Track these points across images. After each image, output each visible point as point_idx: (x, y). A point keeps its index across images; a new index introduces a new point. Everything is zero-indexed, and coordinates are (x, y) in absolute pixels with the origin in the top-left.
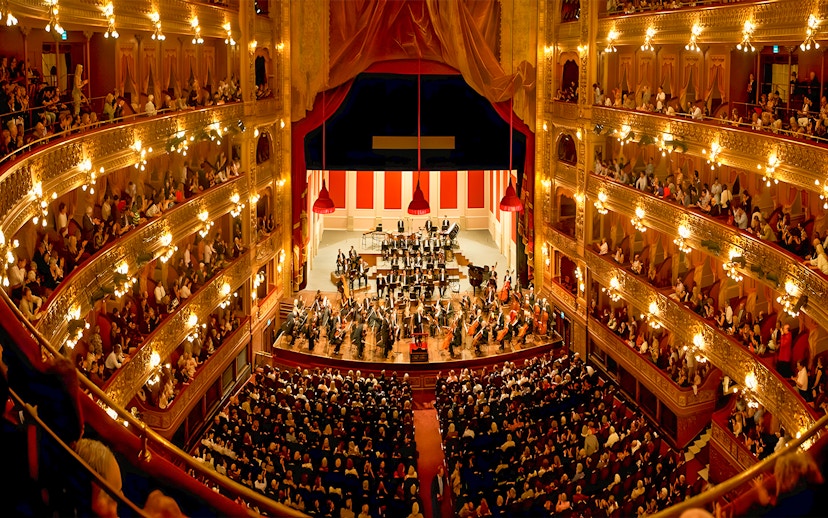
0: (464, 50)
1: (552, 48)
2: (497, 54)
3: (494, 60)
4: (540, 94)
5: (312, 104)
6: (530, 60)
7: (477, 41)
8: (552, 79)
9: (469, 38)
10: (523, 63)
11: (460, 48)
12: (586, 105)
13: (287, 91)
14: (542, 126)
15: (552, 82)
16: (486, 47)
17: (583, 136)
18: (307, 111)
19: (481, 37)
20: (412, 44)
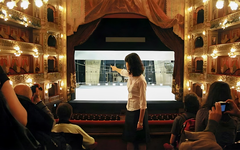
0: (149, 10)
1: (191, 8)
2: (165, 11)
3: (163, 13)
4: (186, 25)
5: (77, 29)
6: (181, 13)
7: (156, 7)
8: (192, 19)
9: (152, 6)
10: (178, 14)
11: (147, 9)
12: (208, 21)
13: (64, 24)
14: (187, 38)
15: (192, 21)
16: (160, 9)
17: (206, 33)
18: (74, 32)
19: (157, 5)
20: (125, 8)
